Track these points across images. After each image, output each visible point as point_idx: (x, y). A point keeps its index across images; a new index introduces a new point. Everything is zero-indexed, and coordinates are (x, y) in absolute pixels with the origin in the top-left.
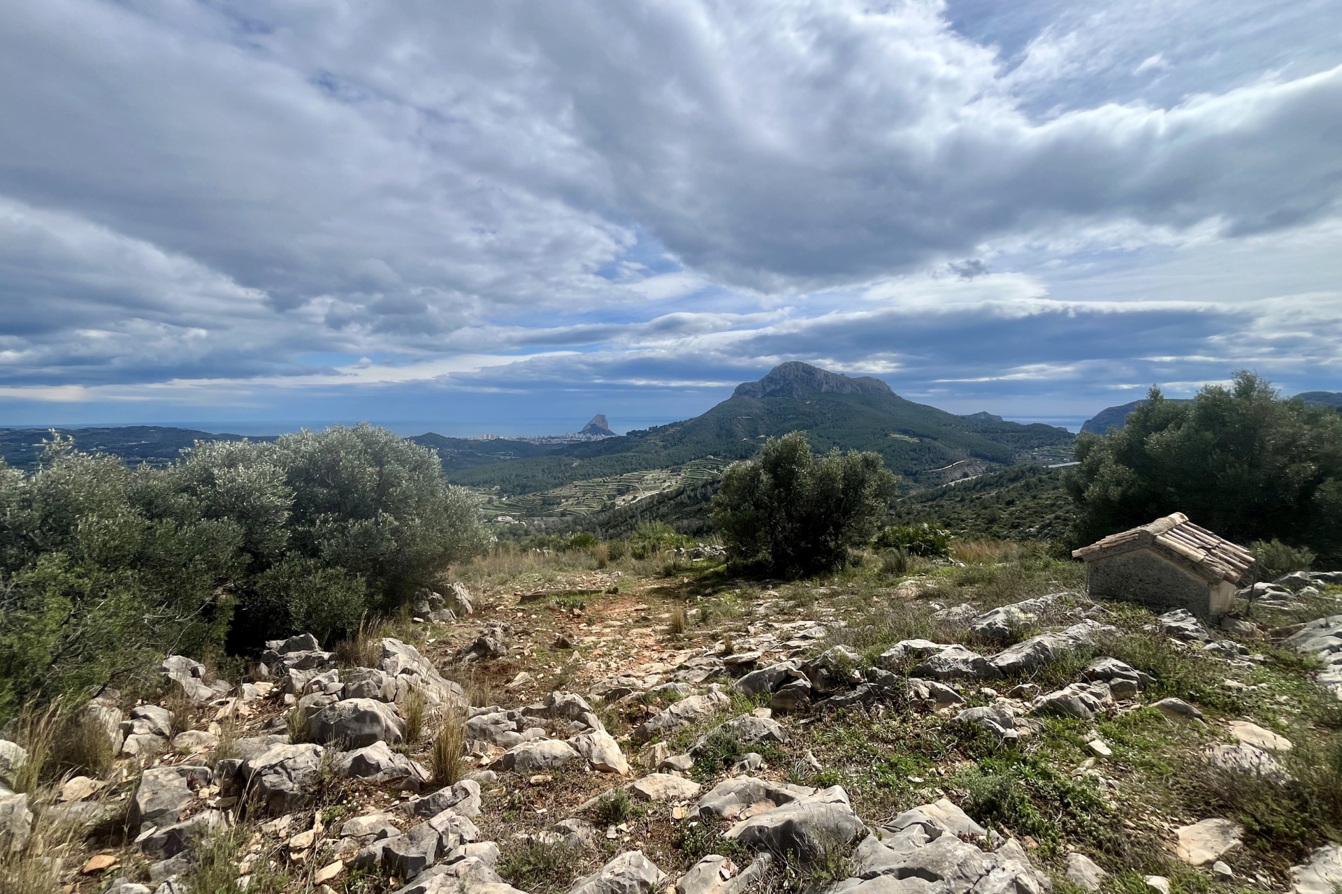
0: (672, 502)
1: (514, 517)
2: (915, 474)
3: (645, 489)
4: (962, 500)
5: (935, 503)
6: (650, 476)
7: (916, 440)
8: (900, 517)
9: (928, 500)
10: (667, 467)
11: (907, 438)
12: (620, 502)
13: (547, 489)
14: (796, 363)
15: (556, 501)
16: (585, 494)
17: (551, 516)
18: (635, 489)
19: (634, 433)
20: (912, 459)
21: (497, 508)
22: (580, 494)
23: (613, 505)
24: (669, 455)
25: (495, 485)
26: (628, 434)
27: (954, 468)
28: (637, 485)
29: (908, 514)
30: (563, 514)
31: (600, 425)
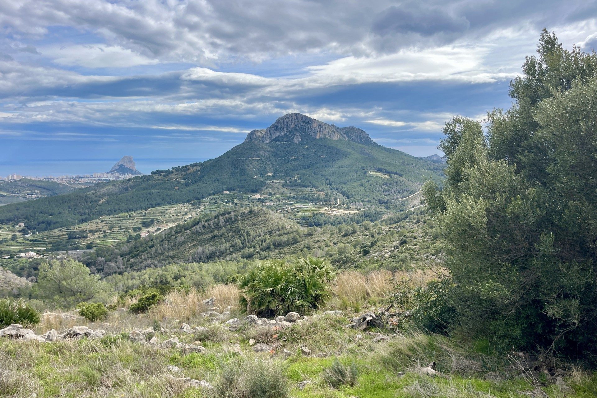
0: (188, 231)
1: (38, 252)
2: (387, 203)
3: (168, 222)
4: (418, 221)
5: (398, 224)
6: (172, 209)
7: (387, 176)
8: (373, 237)
9: (395, 223)
10: (188, 201)
11: (380, 174)
12: (144, 234)
13: (73, 224)
14: (296, 115)
15: (83, 235)
16: (111, 228)
17: (76, 249)
18: (159, 222)
19: (158, 172)
20: (385, 191)
21: (21, 244)
22: (106, 228)
23: (139, 236)
24: (190, 191)
25: (19, 222)
26: (153, 173)
27: (414, 198)
28: (160, 218)
29: (379, 234)
30: (89, 247)
31: (127, 165)
